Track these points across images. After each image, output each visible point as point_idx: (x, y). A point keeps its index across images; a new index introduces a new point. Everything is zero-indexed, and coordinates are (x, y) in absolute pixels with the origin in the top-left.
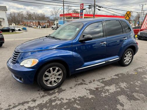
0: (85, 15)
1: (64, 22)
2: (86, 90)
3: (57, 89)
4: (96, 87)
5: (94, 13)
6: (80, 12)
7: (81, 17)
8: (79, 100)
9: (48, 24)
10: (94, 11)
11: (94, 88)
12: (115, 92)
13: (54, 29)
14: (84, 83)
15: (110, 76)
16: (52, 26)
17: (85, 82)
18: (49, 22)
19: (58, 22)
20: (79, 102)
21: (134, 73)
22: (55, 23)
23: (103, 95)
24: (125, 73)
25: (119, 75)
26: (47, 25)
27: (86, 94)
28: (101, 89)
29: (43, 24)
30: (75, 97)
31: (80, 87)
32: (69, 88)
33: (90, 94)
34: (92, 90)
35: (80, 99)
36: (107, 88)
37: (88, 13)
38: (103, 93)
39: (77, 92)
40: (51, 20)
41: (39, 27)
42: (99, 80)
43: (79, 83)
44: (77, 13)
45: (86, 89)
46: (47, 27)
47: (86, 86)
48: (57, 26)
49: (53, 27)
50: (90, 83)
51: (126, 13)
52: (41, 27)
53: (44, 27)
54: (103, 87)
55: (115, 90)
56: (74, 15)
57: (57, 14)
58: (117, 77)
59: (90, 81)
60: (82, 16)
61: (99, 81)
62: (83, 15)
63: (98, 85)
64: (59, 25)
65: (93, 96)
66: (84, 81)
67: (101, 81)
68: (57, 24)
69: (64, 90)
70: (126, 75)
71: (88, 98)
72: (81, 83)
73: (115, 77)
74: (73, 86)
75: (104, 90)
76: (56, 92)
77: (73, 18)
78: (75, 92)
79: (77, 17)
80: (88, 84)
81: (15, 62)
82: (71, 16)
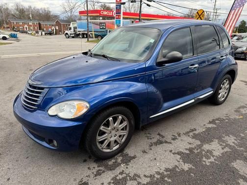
0: (124, 14)
1: (88, 24)
2: (173, 154)
4: (188, 146)
5: (140, 12)
6: (117, 8)
7: (117, 17)
8: (169, 177)
9: (57, 28)
10: (141, 7)
11: (186, 149)
12: (222, 154)
13: (69, 38)
14: (163, 140)
15: (202, 125)
16: (66, 32)
17: (165, 139)
18: (58, 24)
19: (76, 25)
20: (170, 180)
21: (237, 117)
22: (72, 26)
23: (207, 162)
24: (224, 118)
25: (217, 122)
26: (55, 30)
27: (177, 164)
28: (197, 150)
29: (47, 29)
30: (159, 170)
31: (160, 149)
32: (142, 153)
33: (184, 163)
34: (183, 153)
35: (169, 173)
36: (206, 147)
37: (132, 12)
38: (204, 159)
39: (158, 159)
40: (63, 21)
41: (40, 33)
42: (187, 134)
43: (155, 140)
44: (108, 9)
45: (173, 152)
46: (56, 34)
47: (171, 147)
48: (74, 31)
49: (67, 34)
50: (174, 139)
51: (197, 12)
52: (43, 33)
53: (50, 34)
54: (200, 146)
55: (222, 151)
56: (105, 13)
57: (73, 11)
58: (214, 126)
59: (173, 136)
60: (119, 16)
61: (189, 136)
62: (120, 13)
63: (190, 144)
64: (78, 30)
65: (191, 166)
66: (163, 137)
67: (191, 134)
68: (75, 28)
69: (134, 157)
70: (227, 121)
71: (183, 170)
72: (158, 140)
73: (210, 126)
74: (147, 147)
75: (204, 152)
76: (120, 162)
77: (102, 18)
78: (155, 159)
79: (109, 17)
80: (172, 141)
81: (33, 108)
82: (98, 14)
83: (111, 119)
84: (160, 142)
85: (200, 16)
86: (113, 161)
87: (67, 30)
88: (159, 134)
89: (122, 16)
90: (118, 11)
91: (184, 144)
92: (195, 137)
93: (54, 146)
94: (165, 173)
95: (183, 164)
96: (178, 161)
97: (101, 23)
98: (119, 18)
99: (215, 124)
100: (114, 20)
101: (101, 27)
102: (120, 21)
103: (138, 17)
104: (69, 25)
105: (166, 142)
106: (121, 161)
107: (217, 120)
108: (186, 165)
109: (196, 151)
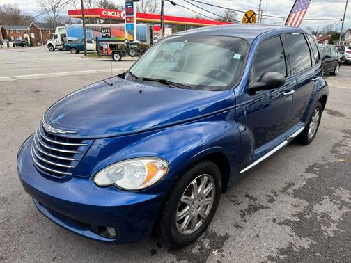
0: (139, 15)
1: (84, 30)
2: (280, 224)
3: (203, 235)
4: (295, 210)
5: (162, 12)
6: (126, 6)
7: (128, 20)
9: (33, 36)
10: (162, 6)
11: (294, 215)
12: (343, 216)
13: (54, 51)
14: (257, 204)
15: (298, 175)
16: (49, 42)
17: (257, 201)
18: (34, 29)
19: (64, 32)
22: (58, 32)
23: (330, 231)
24: (323, 163)
25: (316, 169)
26: (29, 40)
27: (290, 239)
28: (308, 214)
29: (16, 36)
30: (270, 254)
31: (258, 219)
32: (235, 229)
33: (300, 237)
34: (291, 222)
35: (286, 256)
36: (318, 208)
37: (147, 12)
38: (323, 228)
39: (261, 235)
40: (42, 25)
41: (5, 44)
43: (245, 206)
44: (111, 8)
45: (278, 221)
46: (31, 45)
47: (272, 214)
48: (62, 40)
49: (50, 45)
50: (271, 201)
52: (11, 44)
53: (23, 45)
54: (310, 208)
55: (341, 213)
56: (109, 14)
57: (58, 9)
58: (314, 176)
59: (269, 196)
60: (130, 18)
61: (288, 194)
62: (133, 14)
63: (295, 206)
64: (69, 38)
65: (310, 241)
66: (255, 200)
67: (290, 190)
68: (63, 36)
69: (226, 237)
70: (327, 167)
71: (303, 249)
72: (250, 205)
73: (310, 176)
74: (238, 219)
75: (318, 217)
76: (209, 248)
77: (102, 21)
78: (258, 236)
79: (115, 20)
80: (270, 205)
81: (64, 175)
82: (99, 15)
83: (194, 182)
84: (253, 209)
85: (249, 20)
86: (198, 247)
87: (50, 38)
88: (247, 196)
89: (135, 19)
90: (129, 11)
91: (287, 207)
92: (297, 194)
94: (281, 257)
95: (299, 239)
96: (291, 236)
97: (104, 29)
98: (131, 21)
99: (315, 172)
100: (124, 25)
101: (104, 35)
102: (133, 25)
103: (160, 20)
104: (54, 31)
105: (262, 207)
106: (209, 245)
107: (315, 165)
108: (304, 239)
109: (308, 217)
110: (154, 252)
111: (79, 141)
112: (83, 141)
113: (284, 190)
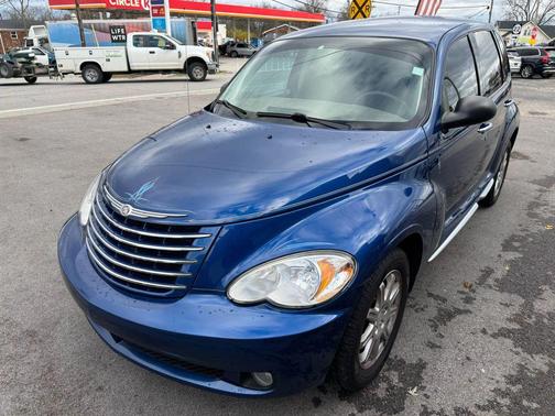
0: (174, 3)
1: (81, 30)
2: (493, 337)
3: (385, 367)
4: (508, 313)
7: (156, 11)
8: (529, 397)
11: (510, 320)
14: (448, 306)
15: (494, 255)
17: (449, 303)
20: (535, 405)
21: (542, 229)
22: (33, 35)
24: (522, 234)
25: (516, 244)
27: (517, 359)
28: (530, 318)
30: (496, 386)
31: (459, 329)
32: (430, 350)
33: (530, 353)
34: (509, 331)
35: (521, 386)
36: (540, 306)
39: (472, 356)
43: (432, 312)
45: (490, 332)
47: (477, 321)
50: (468, 300)
51: (354, 1)
54: (528, 307)
56: (122, 2)
58: (518, 255)
59: (462, 292)
60: (159, 8)
61: (490, 287)
62: (162, 2)
63: (506, 305)
67: (490, 281)
68: (43, 41)
69: (421, 366)
70: (531, 239)
71: (542, 373)
72: (440, 310)
73: (511, 256)
74: (431, 335)
75: (545, 321)
76: (401, 385)
78: (468, 358)
79: (131, 13)
80: (468, 307)
81: (170, 289)
82: (104, 5)
84: (446, 316)
85: (360, 9)
86: (383, 385)
88: (430, 295)
89: (168, 10)
92: (503, 285)
93: (257, 386)
94: (514, 389)
95: (529, 357)
96: (517, 353)
97: (114, 27)
98: (160, 13)
99: (516, 249)
100: (149, 20)
101: (115, 38)
102: (164, 20)
103: (209, 12)
104: (26, 34)
105: (459, 312)
106: (401, 380)
107: (513, 238)
108: (537, 357)
109: (530, 321)
110: (317, 402)
111: (195, 229)
112: (202, 230)
113: (482, 281)
